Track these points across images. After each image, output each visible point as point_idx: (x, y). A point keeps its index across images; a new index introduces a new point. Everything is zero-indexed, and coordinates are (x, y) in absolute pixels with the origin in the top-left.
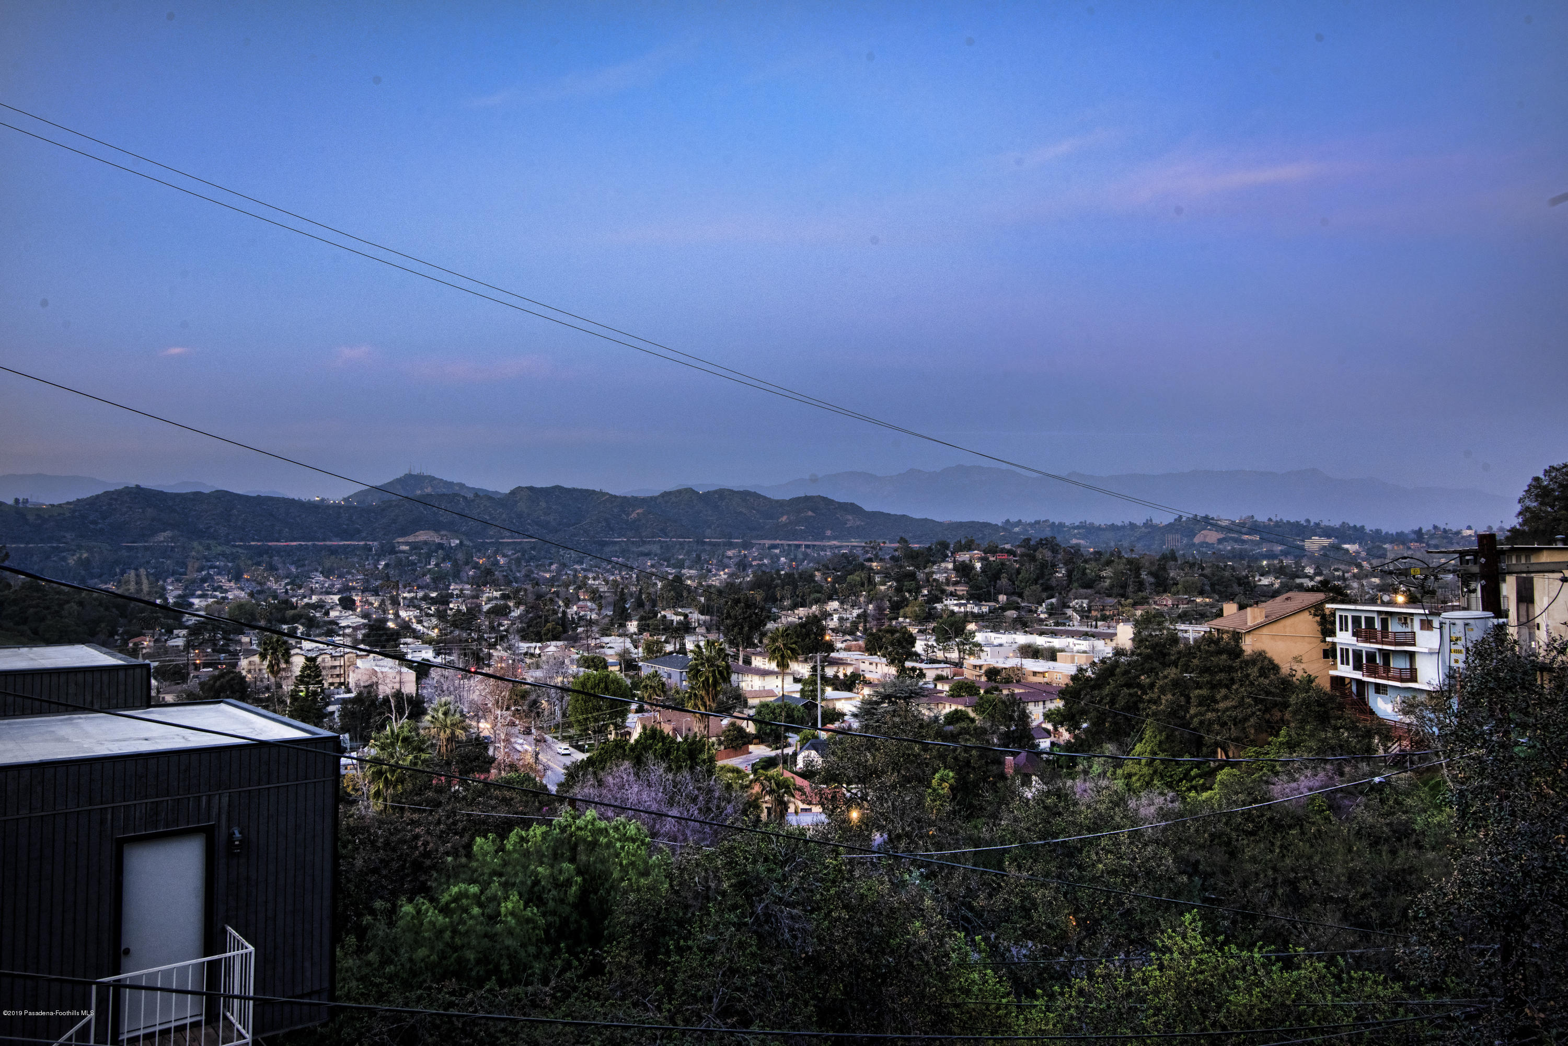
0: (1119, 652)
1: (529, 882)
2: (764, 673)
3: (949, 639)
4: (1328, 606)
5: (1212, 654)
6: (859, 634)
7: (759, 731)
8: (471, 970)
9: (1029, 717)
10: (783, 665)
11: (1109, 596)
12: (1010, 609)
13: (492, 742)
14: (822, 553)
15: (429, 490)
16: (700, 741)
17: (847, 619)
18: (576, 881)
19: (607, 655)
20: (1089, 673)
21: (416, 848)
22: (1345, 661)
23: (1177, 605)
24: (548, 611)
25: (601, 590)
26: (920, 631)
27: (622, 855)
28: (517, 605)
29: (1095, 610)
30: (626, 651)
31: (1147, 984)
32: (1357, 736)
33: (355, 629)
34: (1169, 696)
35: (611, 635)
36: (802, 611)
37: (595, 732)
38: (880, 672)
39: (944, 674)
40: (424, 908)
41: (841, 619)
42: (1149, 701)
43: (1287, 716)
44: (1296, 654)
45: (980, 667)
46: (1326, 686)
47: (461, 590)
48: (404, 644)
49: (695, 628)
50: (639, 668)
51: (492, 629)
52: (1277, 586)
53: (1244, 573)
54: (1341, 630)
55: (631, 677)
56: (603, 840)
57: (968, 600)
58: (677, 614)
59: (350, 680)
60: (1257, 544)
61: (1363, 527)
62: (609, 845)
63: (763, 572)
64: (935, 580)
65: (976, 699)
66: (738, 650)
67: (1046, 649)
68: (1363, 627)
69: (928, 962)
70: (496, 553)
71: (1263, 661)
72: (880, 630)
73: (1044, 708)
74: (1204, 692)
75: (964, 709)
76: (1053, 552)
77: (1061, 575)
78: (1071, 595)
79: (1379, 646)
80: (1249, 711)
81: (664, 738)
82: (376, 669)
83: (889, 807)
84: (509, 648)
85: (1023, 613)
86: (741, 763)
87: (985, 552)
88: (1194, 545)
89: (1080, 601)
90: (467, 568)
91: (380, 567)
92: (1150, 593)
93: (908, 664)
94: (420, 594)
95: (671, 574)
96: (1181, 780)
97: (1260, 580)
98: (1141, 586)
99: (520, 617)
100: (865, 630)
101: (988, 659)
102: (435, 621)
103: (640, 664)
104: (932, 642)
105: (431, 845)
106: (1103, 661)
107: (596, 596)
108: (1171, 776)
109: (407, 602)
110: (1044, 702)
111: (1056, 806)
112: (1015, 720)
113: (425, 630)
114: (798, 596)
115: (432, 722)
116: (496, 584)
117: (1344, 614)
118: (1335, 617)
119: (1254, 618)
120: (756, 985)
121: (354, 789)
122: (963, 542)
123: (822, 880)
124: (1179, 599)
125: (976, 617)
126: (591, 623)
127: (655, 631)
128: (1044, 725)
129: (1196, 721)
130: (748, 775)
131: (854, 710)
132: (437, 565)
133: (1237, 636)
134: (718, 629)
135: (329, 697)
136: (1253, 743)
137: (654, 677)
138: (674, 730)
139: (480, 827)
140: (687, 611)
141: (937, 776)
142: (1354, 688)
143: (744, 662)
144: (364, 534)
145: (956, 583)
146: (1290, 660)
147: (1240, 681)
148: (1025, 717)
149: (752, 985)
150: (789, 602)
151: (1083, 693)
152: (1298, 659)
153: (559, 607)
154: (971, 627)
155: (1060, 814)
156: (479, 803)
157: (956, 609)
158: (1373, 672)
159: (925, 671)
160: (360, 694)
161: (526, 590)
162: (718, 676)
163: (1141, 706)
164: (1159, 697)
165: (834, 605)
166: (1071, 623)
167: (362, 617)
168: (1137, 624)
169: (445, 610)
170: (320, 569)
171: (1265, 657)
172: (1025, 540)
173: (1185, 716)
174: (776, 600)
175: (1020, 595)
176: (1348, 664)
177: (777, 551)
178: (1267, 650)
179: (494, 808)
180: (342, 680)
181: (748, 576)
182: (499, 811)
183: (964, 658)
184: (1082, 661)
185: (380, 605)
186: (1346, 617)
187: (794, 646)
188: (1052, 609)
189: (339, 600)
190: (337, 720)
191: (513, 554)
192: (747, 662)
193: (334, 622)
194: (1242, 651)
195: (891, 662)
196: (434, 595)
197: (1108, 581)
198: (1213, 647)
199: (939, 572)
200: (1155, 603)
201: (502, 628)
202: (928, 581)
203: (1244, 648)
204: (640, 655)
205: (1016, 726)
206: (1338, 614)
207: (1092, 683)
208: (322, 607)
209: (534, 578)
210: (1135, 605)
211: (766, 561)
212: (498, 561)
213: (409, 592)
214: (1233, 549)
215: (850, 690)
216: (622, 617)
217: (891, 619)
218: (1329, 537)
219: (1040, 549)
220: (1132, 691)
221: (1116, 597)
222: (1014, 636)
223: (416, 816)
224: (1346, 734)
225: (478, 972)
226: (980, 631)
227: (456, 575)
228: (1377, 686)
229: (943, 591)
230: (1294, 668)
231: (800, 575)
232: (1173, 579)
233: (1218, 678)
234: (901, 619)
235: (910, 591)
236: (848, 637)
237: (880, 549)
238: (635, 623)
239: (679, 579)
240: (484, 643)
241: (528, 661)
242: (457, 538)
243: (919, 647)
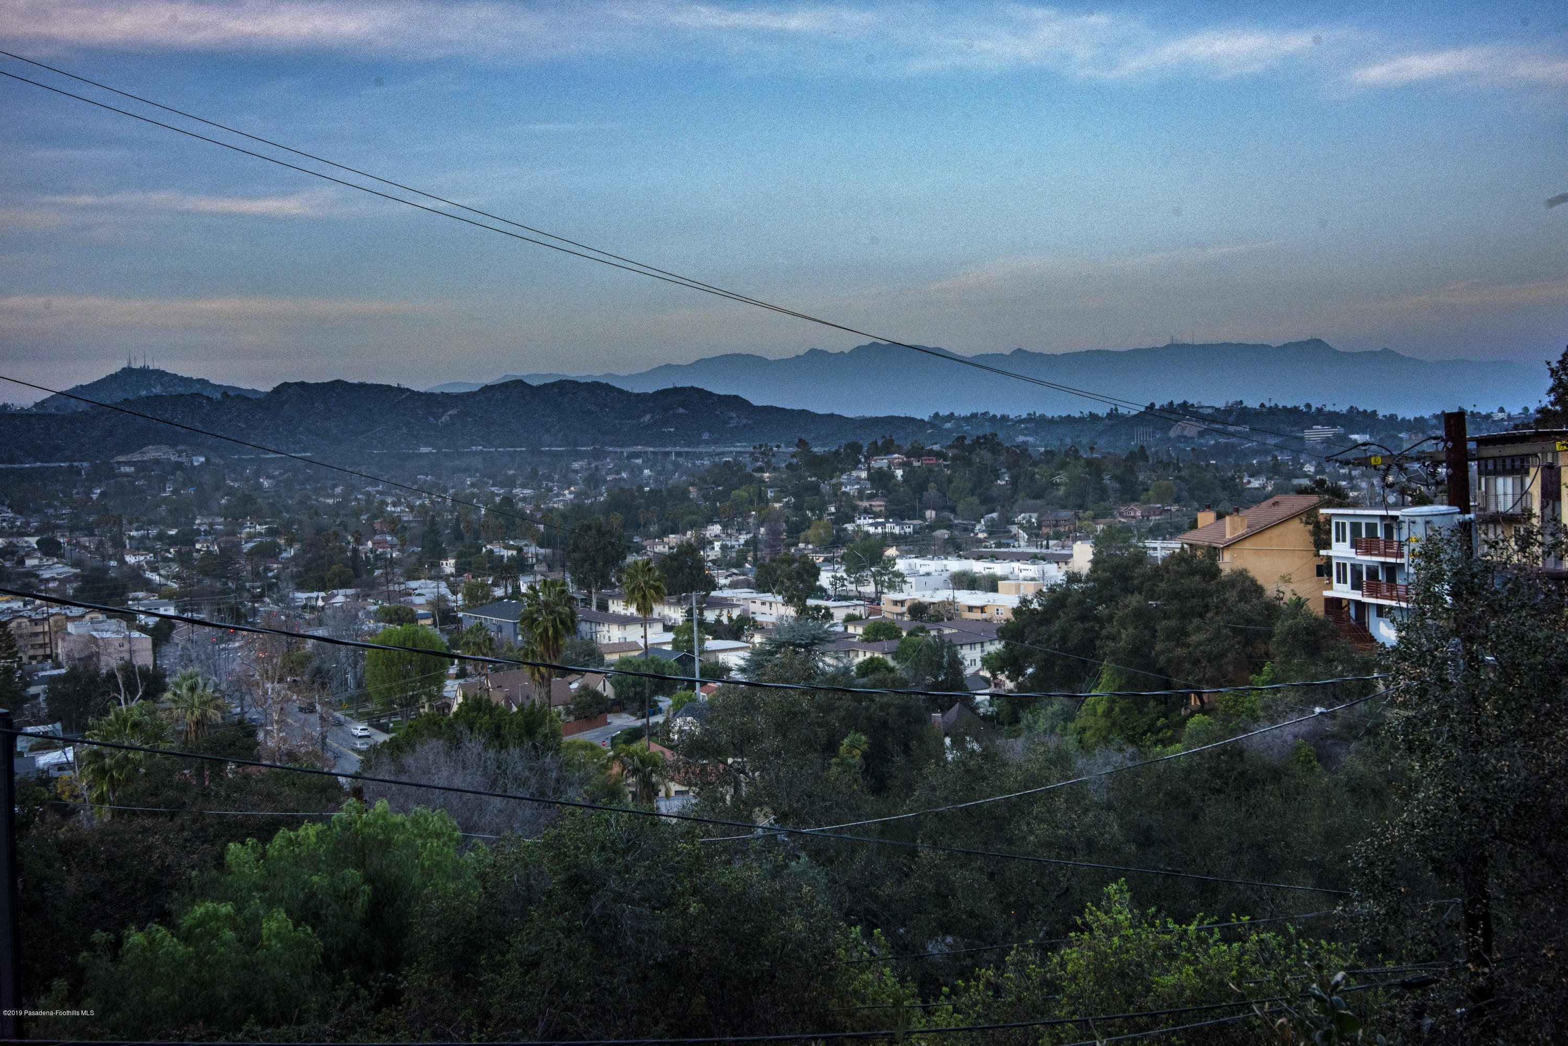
0: (1073, 578)
1: (301, 896)
2: (624, 621)
3: (863, 568)
4: (1322, 511)
5: (1182, 575)
6: (747, 565)
7: (618, 695)
8: (225, 1010)
9: (962, 663)
10: (646, 609)
11: (1064, 507)
12: (940, 528)
13: (262, 725)
14: (698, 463)
15: (158, 390)
16: (540, 711)
17: (732, 547)
18: (364, 891)
19: (415, 605)
20: (1035, 605)
21: (151, 862)
22: (1342, 579)
23: (1148, 517)
24: (333, 549)
25: (405, 519)
26: (826, 560)
27: (424, 855)
28: (290, 543)
29: (1047, 526)
30: (441, 598)
31: (1064, 969)
32: (1353, 670)
33: (63, 581)
34: (1131, 630)
35: (420, 579)
36: (673, 539)
37: (402, 706)
38: (775, 614)
39: (857, 613)
40: (159, 935)
41: (724, 548)
42: (1107, 638)
43: (1272, 648)
44: (1284, 571)
45: (902, 603)
46: (1319, 610)
47: (211, 525)
48: (133, 600)
49: (532, 566)
50: (460, 621)
51: (256, 575)
52: (1270, 488)
53: (1229, 474)
54: (1338, 540)
55: (448, 632)
56: (399, 837)
57: (887, 518)
58: (508, 547)
59: (59, 651)
60: (1247, 437)
61: (1374, 412)
62: (408, 844)
63: (621, 489)
64: (844, 493)
65: (896, 643)
66: (590, 592)
67: (984, 577)
68: (1364, 536)
69: (806, 961)
70: (257, 474)
71: (1243, 582)
72: (773, 560)
73: (982, 651)
74: (1173, 623)
75: (881, 656)
76: (993, 453)
77: (1004, 483)
78: (1016, 508)
79: (1382, 559)
80: (1226, 644)
81: (491, 709)
82: (94, 633)
83: (771, 779)
84: (281, 599)
85: (957, 533)
86: (598, 737)
87: (908, 455)
88: (1169, 439)
89: (1027, 515)
90: (218, 495)
91: (94, 497)
92: (1115, 503)
93: (811, 602)
94: (154, 532)
95: (498, 495)
96: (1145, 733)
97: (1249, 482)
98: (1103, 493)
99: (293, 558)
100: (755, 559)
101: (913, 593)
102: (176, 568)
103: (460, 615)
104: (841, 573)
105: (171, 857)
106: (1052, 590)
107: (396, 526)
108: (1134, 729)
109: (134, 543)
110: (982, 644)
111: (981, 768)
112: (943, 668)
113: (163, 581)
114: (667, 520)
115: (174, 701)
116: (259, 517)
117: (1341, 521)
118: (1330, 525)
119: (1234, 529)
120: (592, 1001)
121: (71, 796)
122: (880, 443)
123: (674, 870)
124: (1151, 508)
125: (897, 540)
126: (392, 562)
127: (480, 571)
128: (982, 673)
129: (1162, 658)
130: (606, 752)
131: (742, 663)
132: (175, 492)
133: (1214, 552)
134: (564, 566)
135: (30, 674)
136: (1231, 683)
137: (478, 630)
138: (508, 699)
139: (238, 830)
140: (522, 543)
141: (846, 741)
142: (1352, 613)
143: (598, 607)
144: (68, 453)
145: (871, 497)
146: (1277, 579)
147: (1216, 607)
148: (956, 664)
149: (586, 1002)
150: (656, 527)
151: (1027, 630)
152: (1286, 579)
153: (349, 543)
154: (891, 552)
155: (984, 778)
156: (235, 801)
157: (872, 530)
158: (1374, 591)
159: (832, 611)
160: (73, 669)
161: (300, 523)
162: (560, 627)
163: (1098, 643)
164: (1119, 631)
165: (716, 529)
166: (1016, 544)
167: (72, 566)
168: (1098, 542)
169: (190, 553)
170: (7, 502)
171: (1247, 578)
172: (958, 439)
173: (1150, 653)
174: (639, 526)
175: (953, 510)
176: (1345, 582)
177: (639, 461)
178: (1249, 568)
179: (255, 806)
180: (48, 651)
181: (602, 495)
182: (262, 810)
183: (882, 593)
184: (1029, 591)
185: (97, 549)
186: (1344, 524)
187: (658, 583)
188: (993, 526)
189: (38, 543)
190: (43, 705)
191: (281, 474)
192: (603, 607)
193: (32, 573)
194: (1219, 571)
195: (788, 602)
196: (173, 532)
197: (1062, 489)
198: (1183, 568)
199: (850, 483)
200: (1121, 514)
201: (270, 574)
202: (835, 495)
203: (1221, 566)
204: (460, 603)
205: (945, 674)
206: (1333, 521)
207: (1038, 618)
208: (13, 553)
209: (312, 506)
210: (1095, 518)
211: (624, 475)
212: (261, 485)
213: (137, 530)
214: (1217, 443)
215: (737, 638)
216: (435, 554)
217: (789, 546)
218: (1334, 425)
219: (978, 450)
220: (1087, 625)
221: (1072, 509)
222: (945, 562)
223: (148, 822)
224: (1340, 668)
225: (235, 1012)
226: (901, 556)
227: (203, 504)
228: (1380, 608)
229: (855, 508)
230: (1281, 589)
231: (670, 491)
232: (1142, 483)
233: (1189, 605)
234: (801, 545)
235: (812, 510)
236: (735, 571)
237: (774, 455)
238: (452, 562)
239: (508, 500)
240: (246, 595)
241: (307, 616)
242: (201, 454)
243: (825, 579)
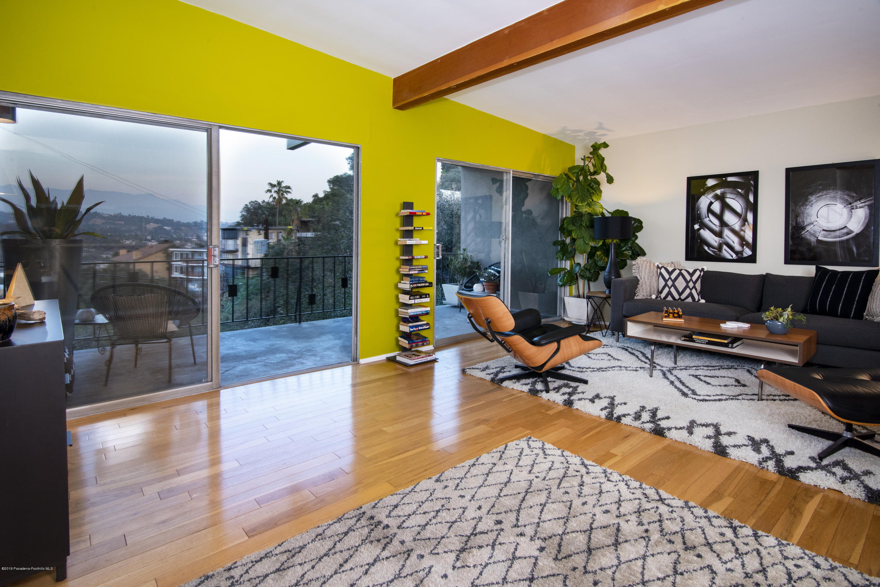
4: (170, 249)
53: (117, 239)
60: (123, 225)
61: (172, 220)
68: (185, 257)
97: (125, 241)
119: (137, 255)
176: (178, 272)
186: (178, 254)
206: (175, 252)
218: (158, 223)
